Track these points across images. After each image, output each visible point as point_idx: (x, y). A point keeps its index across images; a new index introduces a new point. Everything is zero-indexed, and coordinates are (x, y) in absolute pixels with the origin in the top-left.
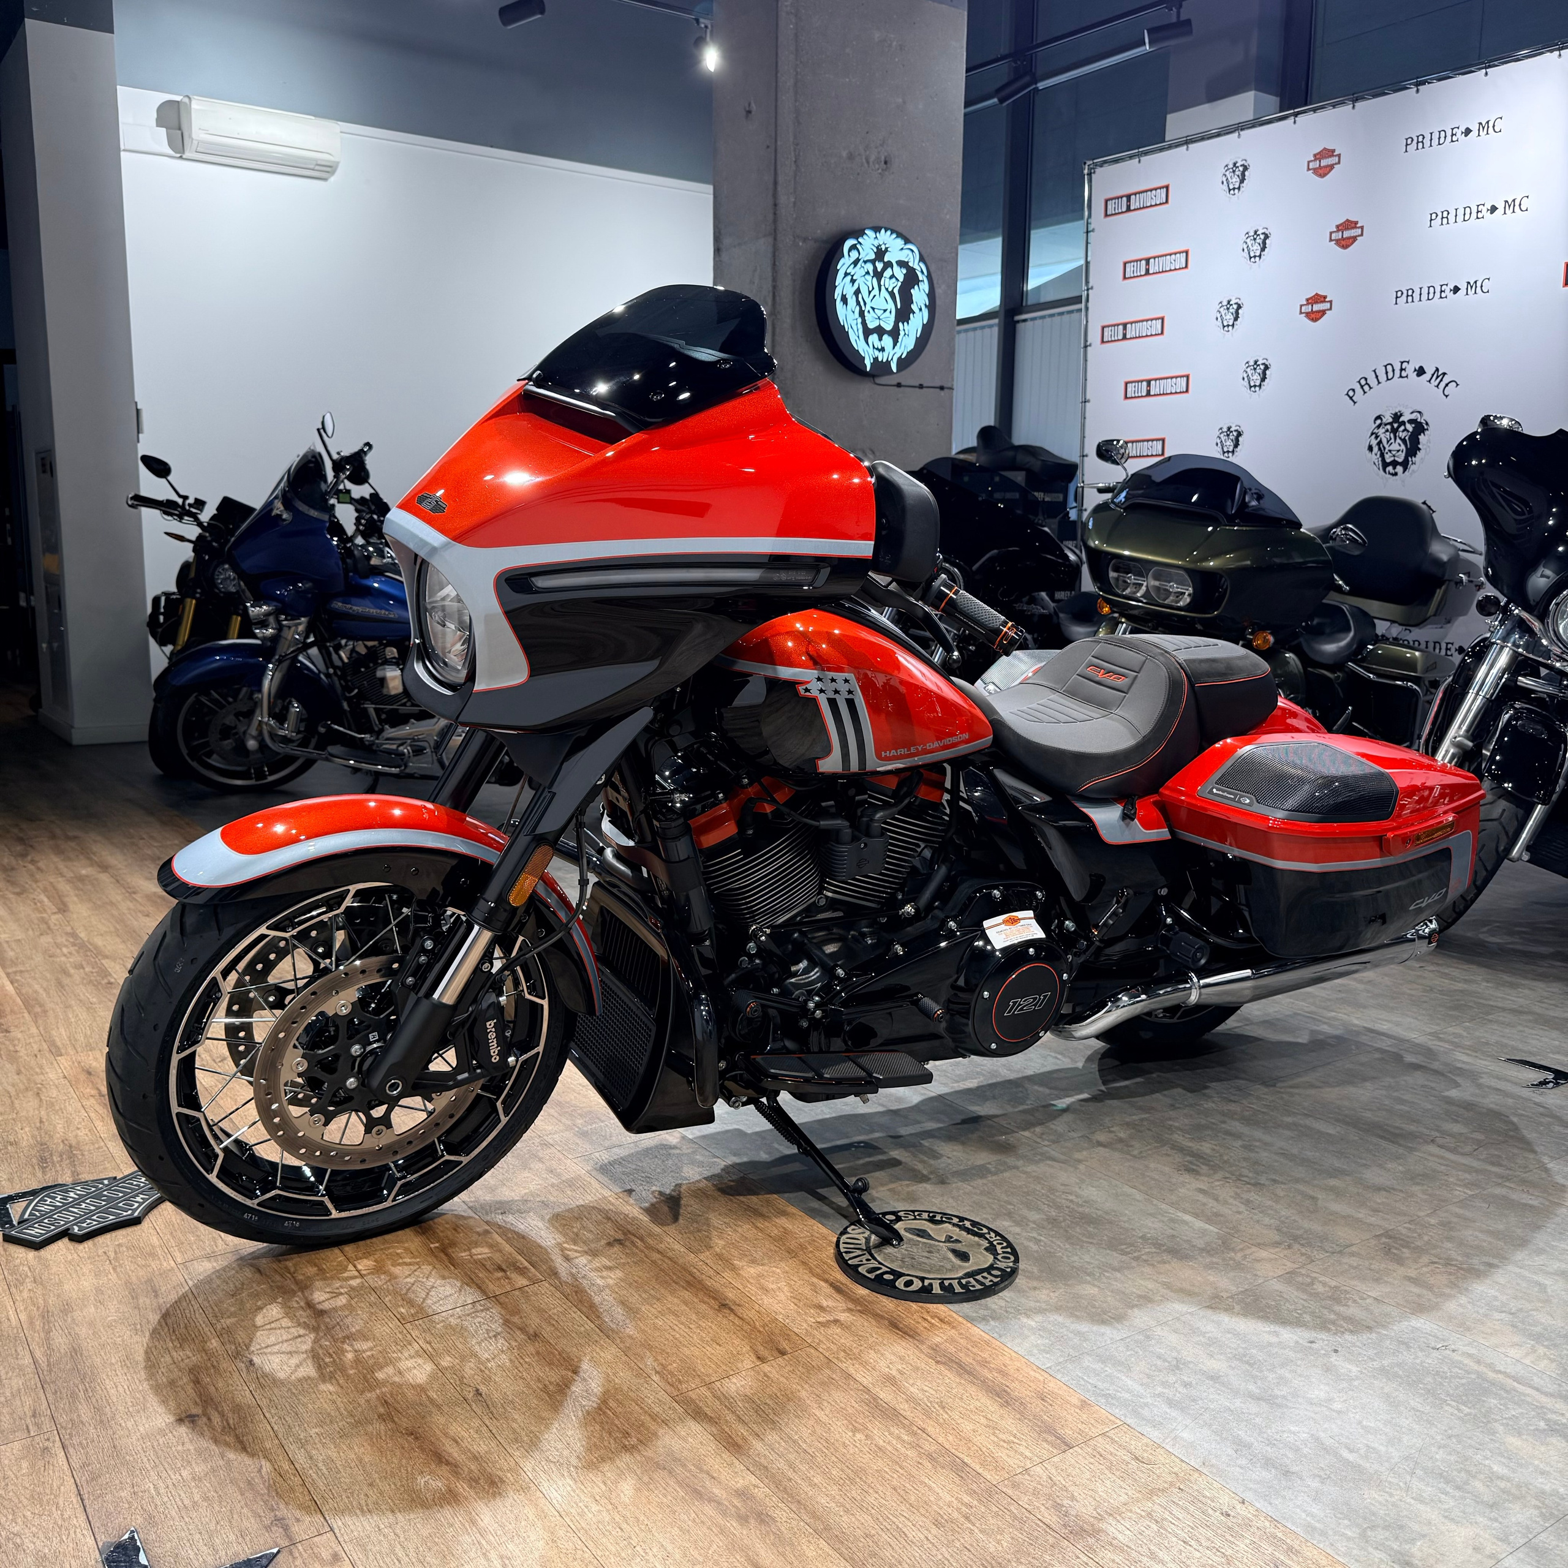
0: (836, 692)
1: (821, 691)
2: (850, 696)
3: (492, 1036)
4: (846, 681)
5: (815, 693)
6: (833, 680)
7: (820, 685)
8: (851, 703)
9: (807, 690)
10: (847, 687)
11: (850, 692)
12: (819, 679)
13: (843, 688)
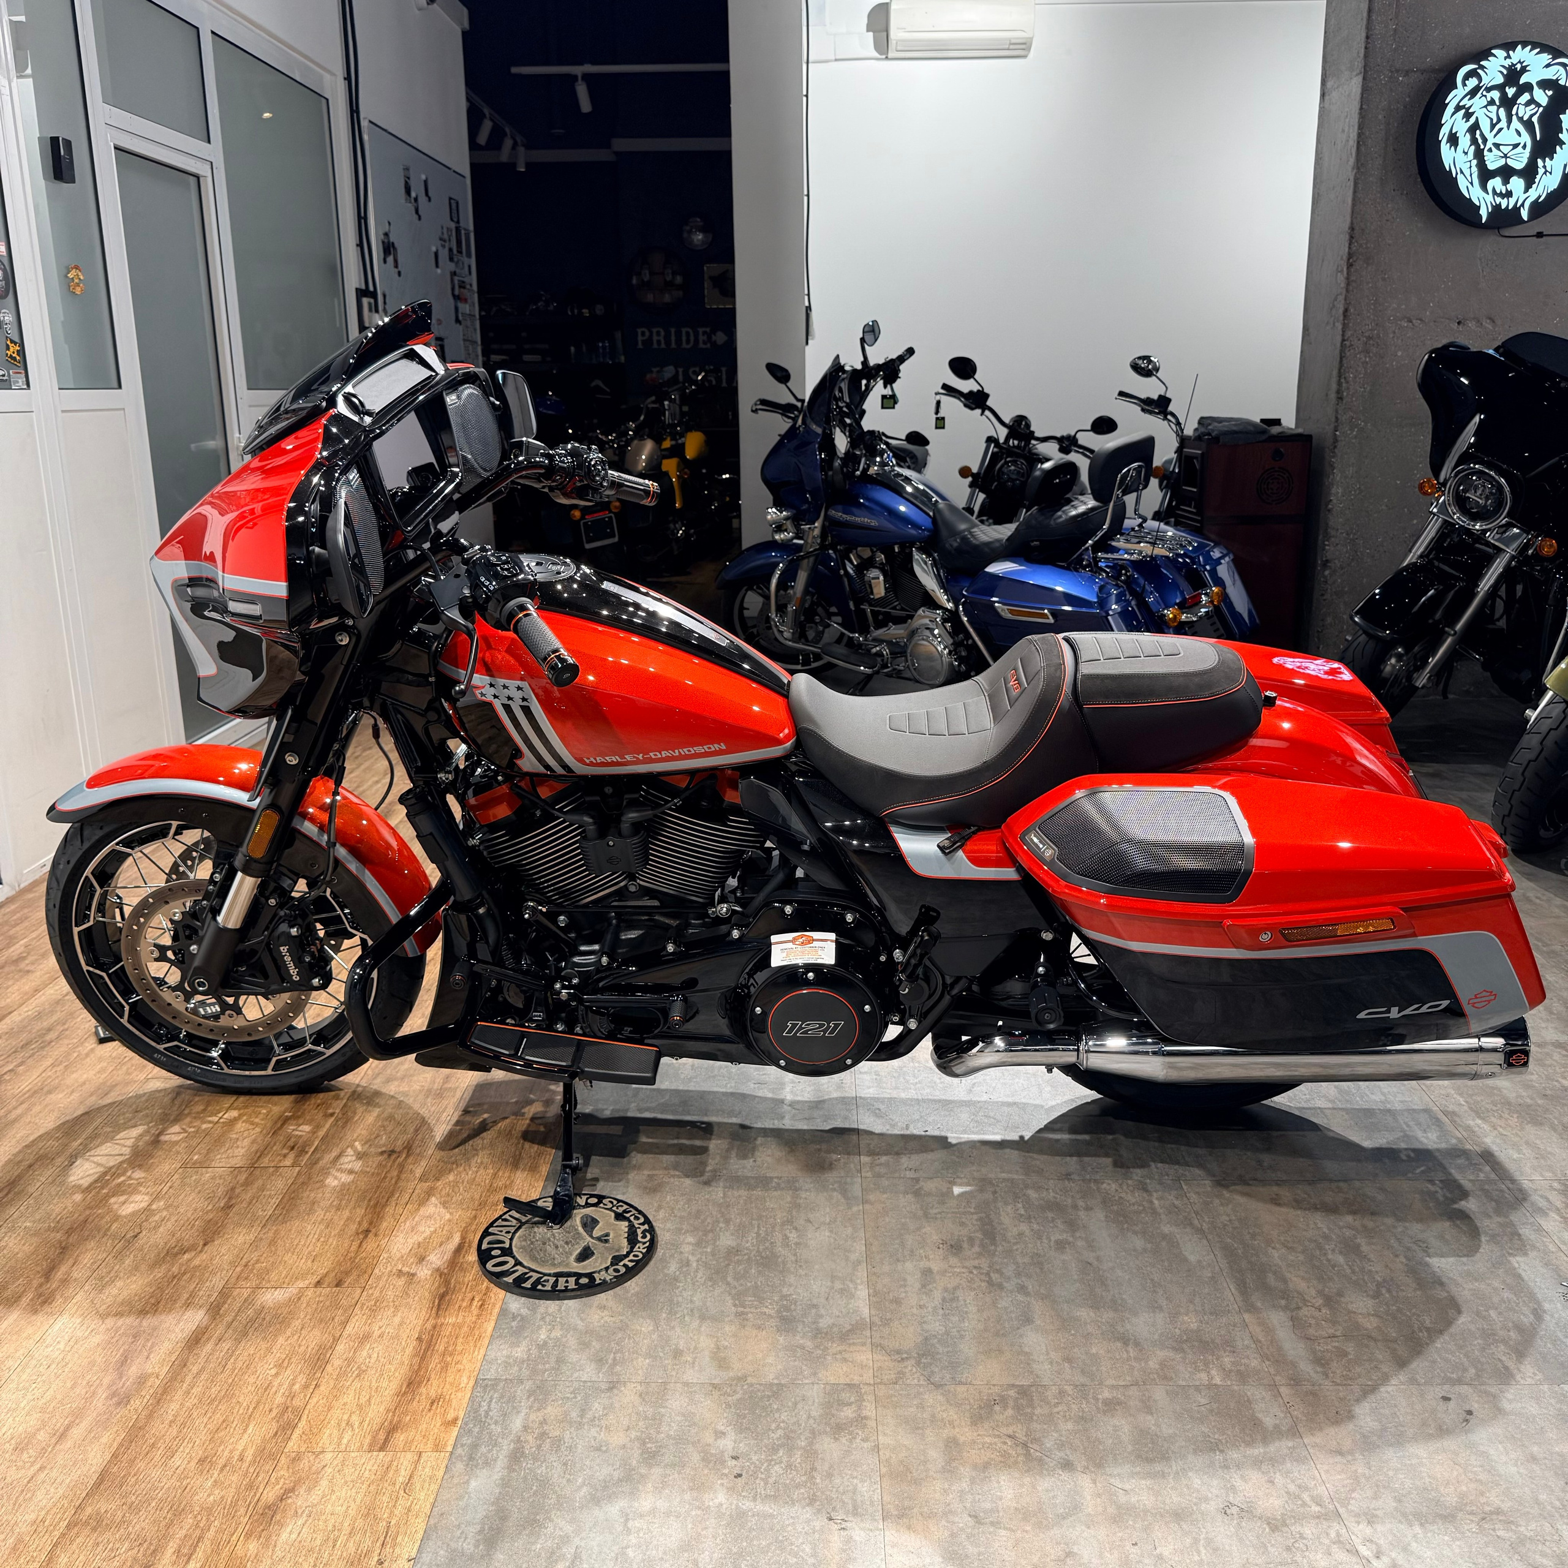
0: (509, 698)
1: (495, 697)
2: (525, 703)
3: (288, 959)
4: (519, 688)
5: (490, 698)
6: (505, 687)
7: (492, 691)
8: (527, 710)
9: (482, 694)
10: (520, 694)
11: (524, 699)
12: (491, 685)
13: (517, 695)
